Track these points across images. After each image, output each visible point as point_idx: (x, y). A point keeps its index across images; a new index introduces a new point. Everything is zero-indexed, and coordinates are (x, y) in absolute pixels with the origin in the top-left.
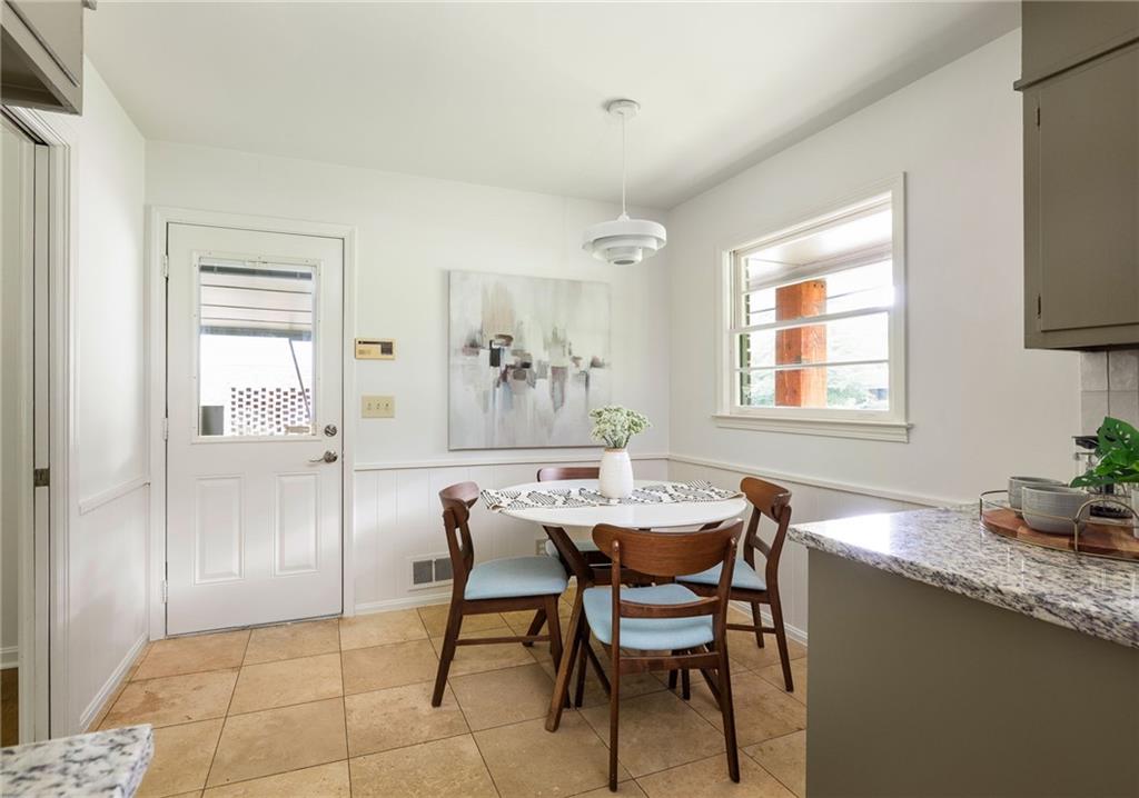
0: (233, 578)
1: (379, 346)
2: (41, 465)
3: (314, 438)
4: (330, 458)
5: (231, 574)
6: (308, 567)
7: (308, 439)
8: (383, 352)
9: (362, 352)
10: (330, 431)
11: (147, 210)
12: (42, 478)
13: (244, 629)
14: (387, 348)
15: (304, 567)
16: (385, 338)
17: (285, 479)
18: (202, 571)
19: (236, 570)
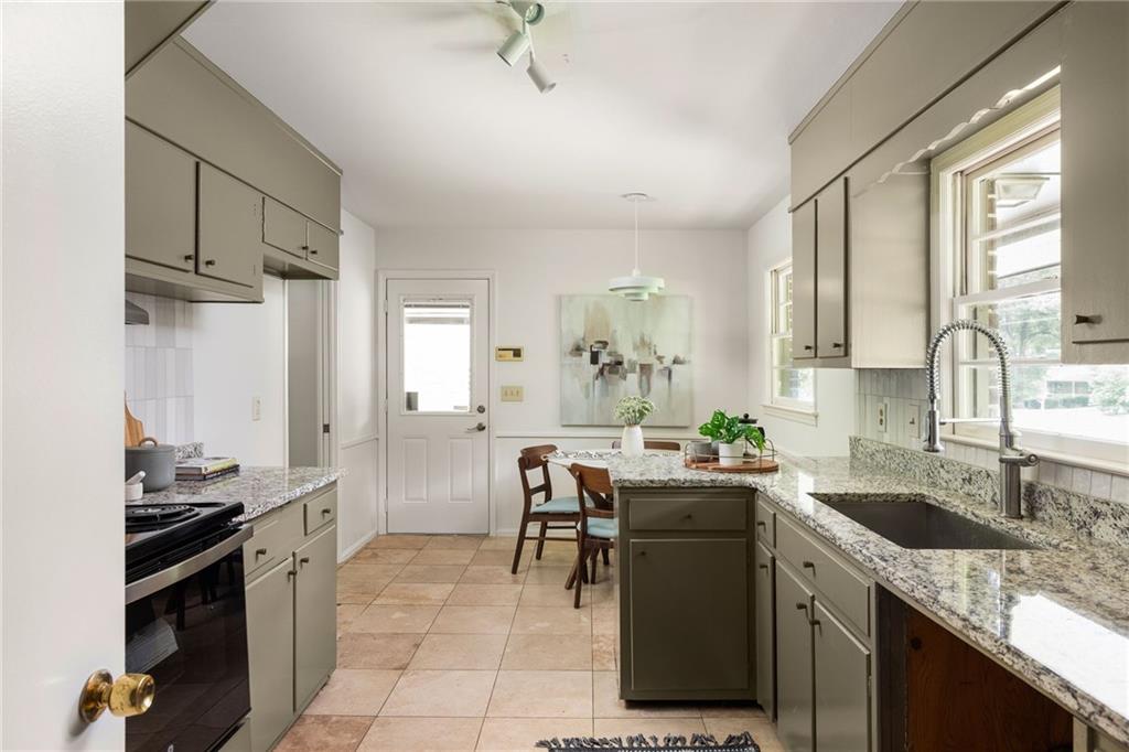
0: (423, 502)
1: (512, 352)
2: (326, 423)
3: (470, 414)
4: (481, 428)
5: (422, 499)
6: (468, 500)
7: (468, 414)
8: (515, 356)
9: (500, 356)
10: (481, 410)
11: (376, 272)
12: (326, 428)
14: (517, 353)
15: (465, 500)
16: (516, 346)
17: (454, 441)
18: (406, 494)
19: (425, 497)
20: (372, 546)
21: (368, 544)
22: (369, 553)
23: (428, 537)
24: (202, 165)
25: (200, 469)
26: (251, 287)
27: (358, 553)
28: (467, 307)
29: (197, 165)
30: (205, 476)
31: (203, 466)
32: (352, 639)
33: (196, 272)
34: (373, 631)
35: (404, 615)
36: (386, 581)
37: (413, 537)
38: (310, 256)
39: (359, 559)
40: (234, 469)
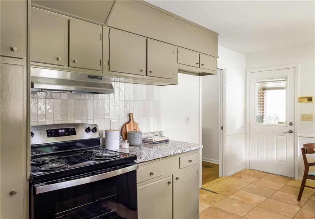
0: (264, 159)
1: (307, 99)
2: (222, 126)
3: (286, 126)
4: (291, 132)
5: (264, 158)
6: (284, 162)
7: (285, 126)
8: (308, 100)
9: (301, 101)
10: (291, 124)
11: (246, 70)
12: (222, 128)
13: (267, 173)
14: (310, 99)
15: (283, 161)
16: (309, 96)
17: (278, 136)
18: (257, 156)
19: (265, 157)
20: (241, 173)
21: (241, 171)
22: (239, 175)
23: (266, 174)
24: (149, 40)
25: (153, 140)
26: (172, 79)
27: (235, 174)
28: (285, 80)
29: (147, 39)
30: (154, 142)
31: (153, 139)
32: (213, 209)
33: (147, 75)
34: (223, 209)
35: (237, 205)
36: (239, 188)
37: (259, 173)
38: (201, 66)
39: (234, 176)
40: (167, 141)
